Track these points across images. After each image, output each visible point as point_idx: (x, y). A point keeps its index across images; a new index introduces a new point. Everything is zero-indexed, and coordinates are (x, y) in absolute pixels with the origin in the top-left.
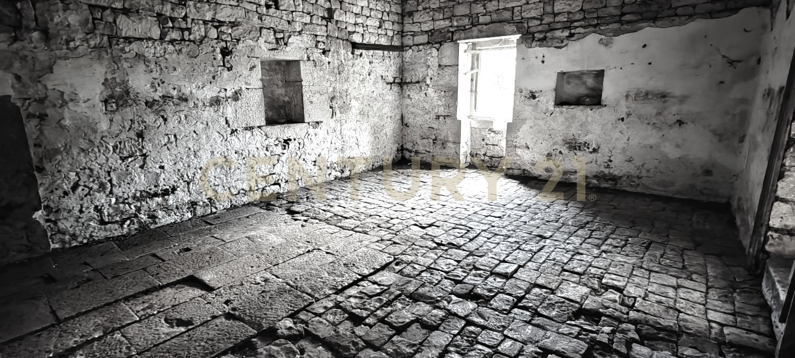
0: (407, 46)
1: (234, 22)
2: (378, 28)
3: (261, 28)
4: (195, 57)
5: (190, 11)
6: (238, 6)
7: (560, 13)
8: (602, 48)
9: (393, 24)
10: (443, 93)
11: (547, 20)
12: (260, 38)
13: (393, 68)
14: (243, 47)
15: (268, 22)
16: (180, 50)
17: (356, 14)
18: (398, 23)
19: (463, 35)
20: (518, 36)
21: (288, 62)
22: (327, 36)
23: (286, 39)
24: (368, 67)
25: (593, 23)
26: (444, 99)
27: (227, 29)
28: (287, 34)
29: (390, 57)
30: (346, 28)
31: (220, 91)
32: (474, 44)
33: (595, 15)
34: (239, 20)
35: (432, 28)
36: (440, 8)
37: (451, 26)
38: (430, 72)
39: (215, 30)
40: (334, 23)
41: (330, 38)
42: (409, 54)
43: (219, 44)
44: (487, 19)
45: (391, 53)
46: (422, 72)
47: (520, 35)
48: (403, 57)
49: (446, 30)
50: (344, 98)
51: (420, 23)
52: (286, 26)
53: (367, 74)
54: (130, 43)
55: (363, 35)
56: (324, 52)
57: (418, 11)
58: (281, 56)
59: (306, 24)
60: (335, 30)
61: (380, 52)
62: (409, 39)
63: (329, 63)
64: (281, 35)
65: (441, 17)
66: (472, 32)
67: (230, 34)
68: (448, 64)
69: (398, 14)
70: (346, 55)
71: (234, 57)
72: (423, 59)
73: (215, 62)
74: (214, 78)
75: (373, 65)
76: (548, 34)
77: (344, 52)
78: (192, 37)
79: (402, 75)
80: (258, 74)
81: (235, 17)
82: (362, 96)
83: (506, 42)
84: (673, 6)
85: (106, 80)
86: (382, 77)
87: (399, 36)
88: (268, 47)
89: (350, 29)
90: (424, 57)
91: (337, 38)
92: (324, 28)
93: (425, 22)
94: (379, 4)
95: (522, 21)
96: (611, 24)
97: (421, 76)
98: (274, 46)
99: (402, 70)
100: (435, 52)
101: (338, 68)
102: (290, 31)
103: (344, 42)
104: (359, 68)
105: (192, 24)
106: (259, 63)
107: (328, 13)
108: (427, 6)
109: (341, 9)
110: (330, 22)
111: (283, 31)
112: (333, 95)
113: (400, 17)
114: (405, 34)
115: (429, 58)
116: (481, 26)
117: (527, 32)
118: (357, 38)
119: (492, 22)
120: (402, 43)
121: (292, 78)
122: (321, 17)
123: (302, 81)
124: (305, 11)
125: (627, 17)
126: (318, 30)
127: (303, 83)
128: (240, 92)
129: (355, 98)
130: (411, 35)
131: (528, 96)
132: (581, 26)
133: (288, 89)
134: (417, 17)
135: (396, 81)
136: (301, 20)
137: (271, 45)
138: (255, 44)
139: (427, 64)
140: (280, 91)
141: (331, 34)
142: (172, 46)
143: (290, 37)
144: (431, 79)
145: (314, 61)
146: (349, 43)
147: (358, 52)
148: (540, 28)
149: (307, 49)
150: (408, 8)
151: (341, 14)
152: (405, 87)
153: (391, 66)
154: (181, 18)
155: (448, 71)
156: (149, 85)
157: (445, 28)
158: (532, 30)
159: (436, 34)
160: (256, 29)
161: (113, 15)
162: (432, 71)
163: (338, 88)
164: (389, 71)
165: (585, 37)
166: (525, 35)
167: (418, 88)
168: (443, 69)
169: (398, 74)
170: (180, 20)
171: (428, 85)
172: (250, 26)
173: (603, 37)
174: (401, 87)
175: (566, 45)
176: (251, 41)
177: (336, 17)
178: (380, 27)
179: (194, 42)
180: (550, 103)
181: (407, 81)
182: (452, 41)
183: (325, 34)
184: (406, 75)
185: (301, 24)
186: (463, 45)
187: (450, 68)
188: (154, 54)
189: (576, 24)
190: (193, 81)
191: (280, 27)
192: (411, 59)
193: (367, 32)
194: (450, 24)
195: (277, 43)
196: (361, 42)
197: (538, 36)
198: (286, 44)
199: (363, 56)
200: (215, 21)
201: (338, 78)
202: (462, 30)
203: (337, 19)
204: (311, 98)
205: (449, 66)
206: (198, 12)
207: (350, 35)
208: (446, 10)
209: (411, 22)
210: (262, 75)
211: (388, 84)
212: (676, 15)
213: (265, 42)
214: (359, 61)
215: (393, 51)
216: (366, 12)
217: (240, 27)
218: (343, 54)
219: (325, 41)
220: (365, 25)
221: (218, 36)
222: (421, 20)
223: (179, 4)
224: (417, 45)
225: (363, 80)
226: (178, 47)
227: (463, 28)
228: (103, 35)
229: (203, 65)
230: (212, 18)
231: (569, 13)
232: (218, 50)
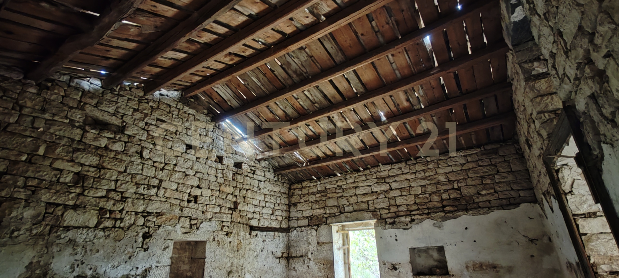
0: (293, 228)
1: (159, 213)
2: (271, 215)
3: (180, 217)
4: (119, 241)
5: (127, 205)
6: (166, 201)
7: (401, 205)
8: (437, 230)
9: (282, 212)
10: (322, 265)
11: (393, 209)
12: (177, 224)
13: (282, 245)
14: (162, 232)
15: (186, 212)
16: (109, 236)
17: (255, 205)
18: (286, 211)
19: (334, 220)
20: (375, 221)
21: (197, 243)
22: (231, 222)
23: (198, 225)
24: (261, 244)
25: (425, 212)
26: (323, 271)
27: (153, 218)
28: (200, 221)
29: (279, 236)
30: (246, 215)
31: (132, 269)
32: (343, 226)
33: (425, 207)
34: (164, 211)
35: (311, 214)
36: (316, 201)
37: (325, 214)
38: (311, 248)
39: (143, 219)
40: (238, 212)
41: (233, 223)
42: (294, 234)
43: (143, 229)
44: (351, 209)
45: (280, 233)
46: (305, 248)
47: (376, 220)
48: (289, 236)
49: (321, 216)
50: (240, 272)
51: (302, 211)
52: (200, 215)
53: (261, 250)
54: (68, 230)
55: (259, 220)
56: (227, 234)
57: (300, 202)
58: (192, 238)
59: (216, 213)
60: (238, 217)
61: (272, 233)
62: (294, 222)
63: (230, 242)
64: (195, 222)
65: (317, 207)
66: (341, 217)
67: (154, 222)
68: (325, 242)
69: (286, 204)
70: (244, 236)
71: (153, 240)
72: (305, 238)
73: (135, 245)
74: (130, 258)
75: (265, 243)
76: (396, 220)
77: (244, 233)
78: (122, 225)
79: (289, 250)
80: (169, 253)
81: (162, 209)
82: (255, 269)
83: (366, 225)
84: (475, 202)
85: (31, 263)
86: (272, 252)
87: (286, 220)
88: (182, 232)
89: (250, 216)
90: (305, 236)
91: (239, 223)
92: (230, 216)
93: (306, 211)
94: (272, 198)
95: (376, 210)
96: (438, 213)
97: (304, 251)
98: (188, 230)
99: (288, 247)
100: (314, 232)
101: (237, 247)
102: (202, 218)
103: (244, 226)
104: (254, 245)
105: (125, 215)
106: (173, 244)
107: (234, 205)
108: (307, 199)
109: (244, 202)
110: (235, 211)
111: (197, 219)
112: (230, 270)
113: (288, 207)
114: (291, 218)
115: (310, 237)
116: (347, 214)
117: (381, 218)
118: (254, 223)
119: (354, 211)
120: (289, 225)
121: (198, 255)
122: (229, 208)
123: (206, 258)
124: (217, 204)
125: (447, 209)
126: (225, 217)
127: (206, 260)
128: (149, 269)
129: (248, 271)
130: (296, 220)
131: (391, 268)
132: (418, 214)
133: (193, 265)
134: (300, 207)
135: (284, 256)
136: (212, 210)
137: (185, 230)
138: (173, 229)
139: (309, 241)
140: (185, 267)
141: (234, 220)
142: (103, 232)
143: (202, 223)
144: (312, 253)
145: (218, 241)
146: (247, 226)
147: (254, 233)
148: (389, 215)
149: (214, 232)
150: (293, 200)
151: (244, 205)
152: (291, 261)
153: (280, 243)
154: (119, 211)
155: (325, 247)
156: (68, 267)
157: (320, 215)
158: (384, 216)
159: (314, 218)
160: (176, 218)
161: (63, 210)
162: (312, 247)
163: (235, 263)
164: (278, 248)
165: (422, 221)
166: (379, 220)
167: (302, 261)
168: (321, 245)
169: (286, 250)
170: (117, 212)
171: (310, 259)
172: (172, 216)
173: (435, 221)
174: (288, 260)
175: (411, 227)
176: (170, 227)
177: (239, 208)
178: (272, 214)
179: (122, 228)
180: (409, 273)
181: (293, 255)
182: (326, 224)
183: (230, 220)
184: (292, 250)
185: (212, 214)
186: (335, 227)
187: (327, 245)
188: (85, 239)
189: (414, 213)
190: (110, 261)
191: (195, 216)
192: (296, 237)
193: (262, 218)
194: (324, 212)
195: (191, 227)
196: (257, 225)
197: (389, 221)
198: (197, 229)
199: (258, 236)
200: (145, 213)
201: (236, 255)
202: (333, 216)
203: (240, 209)
204: (211, 272)
205: (326, 243)
206: (133, 206)
207: (249, 220)
208: (320, 202)
209: (296, 210)
210: (173, 254)
211: (277, 258)
212: (480, 207)
213: (181, 227)
214: (255, 240)
215: (282, 232)
216: (263, 204)
217: (163, 216)
218: (242, 235)
219: (229, 225)
220: (261, 213)
221: (144, 223)
222: (303, 209)
223: (121, 201)
224: (300, 227)
225: (257, 256)
226: (107, 233)
227: (333, 215)
228: (47, 225)
229: (124, 247)
230: (144, 210)
231: (407, 205)
232: (141, 234)
